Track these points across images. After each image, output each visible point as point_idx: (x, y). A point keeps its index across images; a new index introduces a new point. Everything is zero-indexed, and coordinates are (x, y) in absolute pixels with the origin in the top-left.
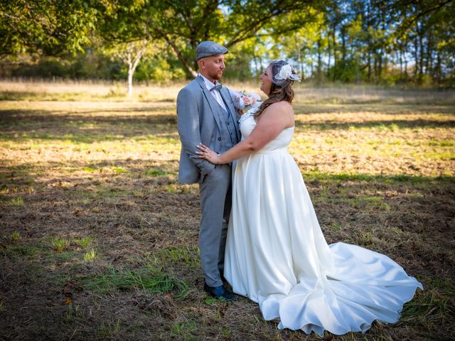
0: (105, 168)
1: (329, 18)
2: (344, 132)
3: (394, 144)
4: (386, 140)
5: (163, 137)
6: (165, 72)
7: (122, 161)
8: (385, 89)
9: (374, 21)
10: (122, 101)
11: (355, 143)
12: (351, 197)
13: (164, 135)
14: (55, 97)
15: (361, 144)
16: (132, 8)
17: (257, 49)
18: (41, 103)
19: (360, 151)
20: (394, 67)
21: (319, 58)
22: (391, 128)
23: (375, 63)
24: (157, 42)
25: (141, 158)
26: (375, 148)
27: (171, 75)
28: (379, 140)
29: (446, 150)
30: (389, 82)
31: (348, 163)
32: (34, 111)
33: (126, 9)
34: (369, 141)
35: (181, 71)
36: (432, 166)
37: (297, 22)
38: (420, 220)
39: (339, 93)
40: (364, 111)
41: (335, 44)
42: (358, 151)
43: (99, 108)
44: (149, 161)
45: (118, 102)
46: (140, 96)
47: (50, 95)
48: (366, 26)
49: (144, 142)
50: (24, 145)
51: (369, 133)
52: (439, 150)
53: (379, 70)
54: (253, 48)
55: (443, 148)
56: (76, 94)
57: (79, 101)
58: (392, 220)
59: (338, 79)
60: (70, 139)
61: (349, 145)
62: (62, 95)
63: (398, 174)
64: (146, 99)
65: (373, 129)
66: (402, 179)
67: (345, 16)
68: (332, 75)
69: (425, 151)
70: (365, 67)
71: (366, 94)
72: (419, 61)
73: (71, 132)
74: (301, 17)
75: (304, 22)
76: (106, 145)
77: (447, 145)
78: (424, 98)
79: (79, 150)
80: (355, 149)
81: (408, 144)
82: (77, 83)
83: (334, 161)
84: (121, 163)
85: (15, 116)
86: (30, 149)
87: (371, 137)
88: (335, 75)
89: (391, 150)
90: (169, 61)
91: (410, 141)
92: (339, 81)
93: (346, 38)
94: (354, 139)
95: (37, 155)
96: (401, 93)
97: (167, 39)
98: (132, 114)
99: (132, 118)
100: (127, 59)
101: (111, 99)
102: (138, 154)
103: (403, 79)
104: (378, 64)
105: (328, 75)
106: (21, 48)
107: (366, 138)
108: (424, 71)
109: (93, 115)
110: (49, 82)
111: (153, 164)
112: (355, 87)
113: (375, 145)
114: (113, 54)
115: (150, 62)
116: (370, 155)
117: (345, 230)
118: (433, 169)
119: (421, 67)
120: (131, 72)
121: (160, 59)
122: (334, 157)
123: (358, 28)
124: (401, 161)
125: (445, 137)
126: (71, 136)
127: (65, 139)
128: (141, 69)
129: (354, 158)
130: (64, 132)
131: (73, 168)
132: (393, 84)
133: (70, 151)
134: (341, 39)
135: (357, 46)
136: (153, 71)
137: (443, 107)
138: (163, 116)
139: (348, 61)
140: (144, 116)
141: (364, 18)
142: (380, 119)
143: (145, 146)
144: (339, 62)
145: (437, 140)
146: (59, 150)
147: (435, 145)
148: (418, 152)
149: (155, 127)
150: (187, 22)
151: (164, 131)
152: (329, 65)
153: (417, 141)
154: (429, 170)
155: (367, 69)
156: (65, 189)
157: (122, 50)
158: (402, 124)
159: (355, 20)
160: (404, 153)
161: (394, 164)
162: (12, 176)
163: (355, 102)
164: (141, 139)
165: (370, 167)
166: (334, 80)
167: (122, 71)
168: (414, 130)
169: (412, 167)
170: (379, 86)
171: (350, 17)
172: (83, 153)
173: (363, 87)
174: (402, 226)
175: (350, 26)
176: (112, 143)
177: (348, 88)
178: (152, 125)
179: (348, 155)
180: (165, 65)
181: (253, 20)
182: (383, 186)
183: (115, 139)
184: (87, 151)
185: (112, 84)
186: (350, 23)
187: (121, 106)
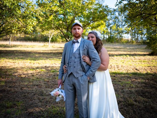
0: (37, 69)
1: (107, 25)
2: (113, 57)
3: (129, 61)
4: (126, 60)
5: (58, 59)
6: (60, 39)
7: (44, 67)
8: (123, 45)
9: (119, 25)
10: (47, 48)
11: (116, 61)
12: (120, 81)
13: (58, 58)
14: (28, 46)
15: (119, 61)
16: (49, 20)
17: (86, 33)
18: (24, 48)
19: (119, 64)
20: (125, 38)
21: (104, 36)
22: (126, 56)
23: (120, 37)
24: (57, 31)
25: (50, 66)
26: (123, 63)
27: (62, 40)
28: (124, 60)
29: (145, 63)
30: (124, 43)
31: (116, 68)
32: (21, 50)
33: (47, 20)
34: (121, 60)
35: (64, 39)
36: (143, 69)
37: (98, 25)
38: (148, 93)
39: (110, 46)
40: (118, 51)
41: (108, 32)
42: (118, 63)
43: (40, 50)
44: (52, 67)
45: (46, 48)
46: (53, 46)
47: (27, 46)
48: (117, 27)
49: (52, 60)
50: (15, 61)
51: (120, 58)
52: (143, 63)
53: (121, 39)
54: (85, 33)
55: (144, 63)
56: (34, 46)
57: (35, 48)
58: (138, 92)
59: (109, 42)
60: (29, 59)
61: (115, 61)
62: (30, 46)
63: (133, 72)
64: (54, 47)
65: (121, 56)
66: (134, 74)
67: (111, 24)
68: (107, 41)
69: (139, 64)
70: (117, 38)
71: (118, 46)
72: (132, 37)
73: (30, 57)
74: (99, 24)
75: (100, 25)
76: (40, 61)
77: (145, 62)
78: (135, 47)
79: (31, 63)
80: (117, 63)
81: (133, 61)
82: (35, 42)
83: (111, 67)
84: (43, 68)
85: (15, 52)
86: (16, 62)
87: (121, 59)
88: (108, 41)
89: (128, 63)
90: (61, 36)
91: (133, 60)
92: (110, 42)
93: (111, 30)
94: (116, 59)
95: (18, 64)
96: (128, 46)
97: (60, 29)
98: (50, 51)
99: (49, 53)
100: (49, 36)
101: (44, 47)
102: (49, 64)
103: (128, 42)
104: (120, 38)
105: (106, 41)
106: (15, 31)
107: (120, 59)
108: (133, 40)
109: (38, 52)
110: (27, 42)
111: (53, 68)
112: (114, 44)
113: (123, 62)
114: (45, 34)
115: (56, 36)
116: (122, 65)
117: (121, 97)
118: (143, 70)
119: (133, 38)
120: (50, 39)
121: (59, 36)
122: (111, 65)
123: (115, 27)
124: (132, 67)
125: (144, 59)
126: (30, 58)
127: (28, 59)
128: (53, 38)
129: (117, 66)
130: (28, 57)
131: (27, 69)
132: (125, 43)
133: (28, 63)
134: (110, 30)
135: (115, 33)
136: (57, 39)
137: (140, 50)
138: (58, 52)
139: (112, 37)
140: (53, 52)
141: (116, 25)
142: (123, 54)
143: (52, 61)
144: (109, 37)
145: (141, 60)
146: (25, 63)
147: (141, 62)
148: (136, 64)
149: (56, 55)
150: (66, 25)
151: (58, 57)
152: (106, 38)
153: (135, 61)
154: (142, 70)
155: (117, 39)
156: (22, 78)
157: (48, 33)
158: (130, 55)
159: (114, 25)
160: (133, 64)
161: (131, 68)
162: (6, 72)
163: (115, 48)
164: (51, 59)
165: (123, 69)
166: (108, 42)
167: (48, 39)
168: (134, 57)
169: (136, 69)
170: (121, 44)
171: (113, 25)
172: (32, 64)
173: (117, 44)
174: (142, 95)
175: (113, 27)
176: (42, 60)
177: (112, 44)
178: (55, 55)
179: (115, 65)
180: (60, 37)
181: (85, 24)
182: (129, 77)
183: (43, 59)
184: (33, 63)
185: (45, 43)
186: (113, 26)
187: (46, 49)
